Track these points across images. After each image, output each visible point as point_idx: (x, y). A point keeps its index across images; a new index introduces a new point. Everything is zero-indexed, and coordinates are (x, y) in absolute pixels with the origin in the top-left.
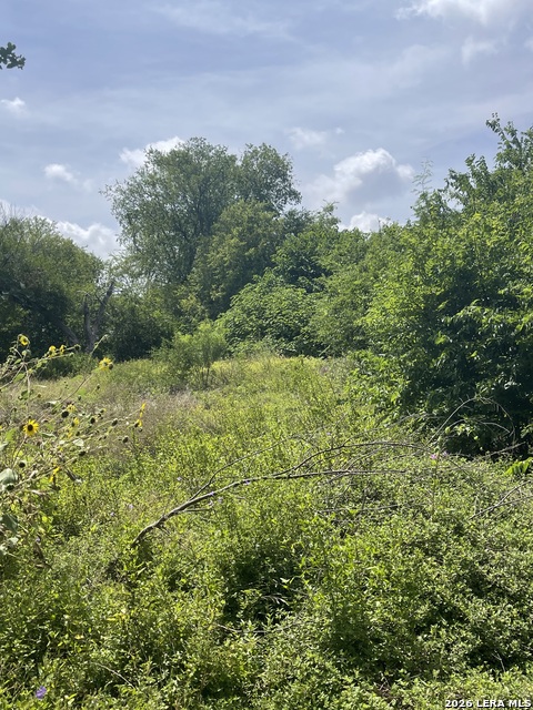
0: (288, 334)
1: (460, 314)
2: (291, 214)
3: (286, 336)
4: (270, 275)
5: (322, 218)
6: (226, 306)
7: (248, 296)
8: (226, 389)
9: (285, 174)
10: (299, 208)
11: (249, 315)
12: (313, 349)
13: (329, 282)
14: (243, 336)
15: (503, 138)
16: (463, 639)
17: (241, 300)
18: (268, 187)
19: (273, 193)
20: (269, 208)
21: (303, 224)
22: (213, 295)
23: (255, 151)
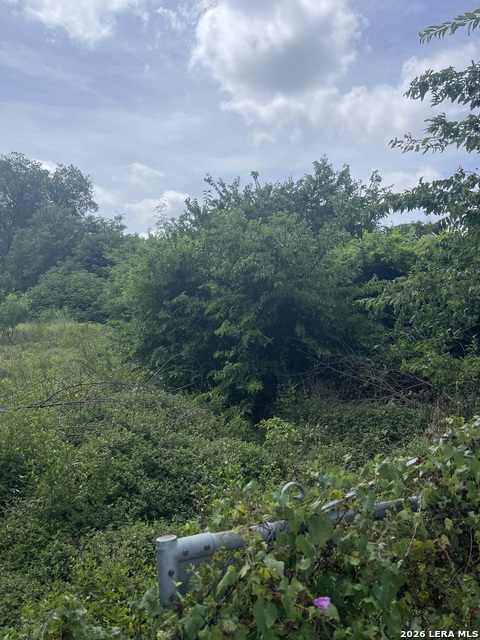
0: (82, 305)
1: (175, 300)
2: (90, 218)
3: (80, 307)
4: (69, 262)
5: (113, 224)
6: (36, 283)
7: (53, 276)
8: (25, 344)
9: (87, 190)
10: (96, 215)
11: (52, 290)
12: (100, 318)
13: (113, 271)
14: (47, 306)
15: (217, 189)
16: (137, 504)
17: (46, 279)
18: (74, 197)
19: (77, 202)
20: (74, 213)
21: (98, 227)
22: (25, 272)
23: (65, 170)
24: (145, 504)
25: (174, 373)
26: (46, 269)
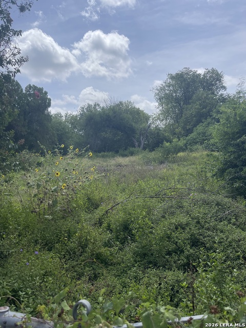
2: (222, 95)
4: (209, 120)
5: (235, 96)
6: (192, 132)
7: (200, 128)
8: (180, 163)
9: (220, 80)
10: (225, 92)
11: (199, 135)
14: (196, 143)
17: (197, 129)
18: (213, 85)
19: (215, 87)
20: (213, 93)
21: (226, 99)
22: (188, 127)
23: (209, 71)
24: (185, 261)
25: (236, 185)
26: (198, 125)
